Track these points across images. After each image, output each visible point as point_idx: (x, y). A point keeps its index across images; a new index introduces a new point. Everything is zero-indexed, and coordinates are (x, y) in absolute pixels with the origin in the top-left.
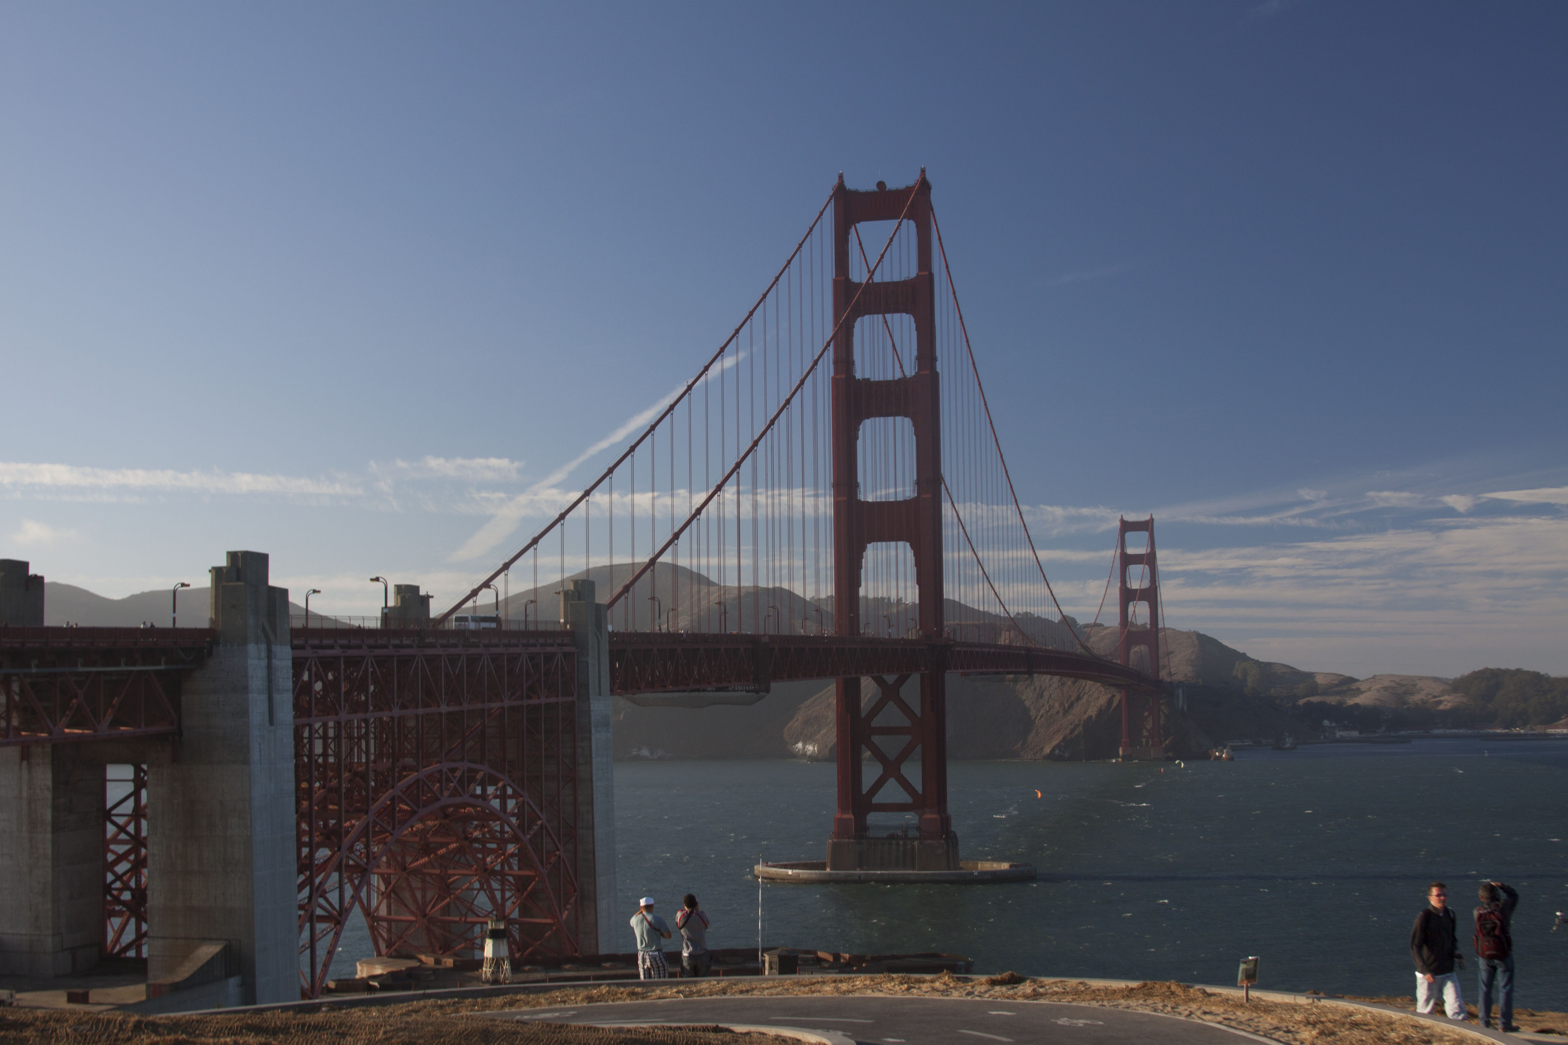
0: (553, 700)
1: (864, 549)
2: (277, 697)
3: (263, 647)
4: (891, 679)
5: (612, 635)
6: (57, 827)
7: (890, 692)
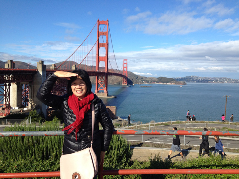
1: (99, 62)
7: (102, 77)
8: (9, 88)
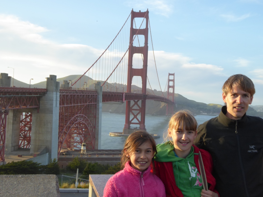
0: (94, 103)
1: (133, 77)
2: (57, 102)
3: (56, 93)
4: (136, 101)
5: (103, 92)
6: (13, 124)
7: (136, 103)
8: (5, 117)
